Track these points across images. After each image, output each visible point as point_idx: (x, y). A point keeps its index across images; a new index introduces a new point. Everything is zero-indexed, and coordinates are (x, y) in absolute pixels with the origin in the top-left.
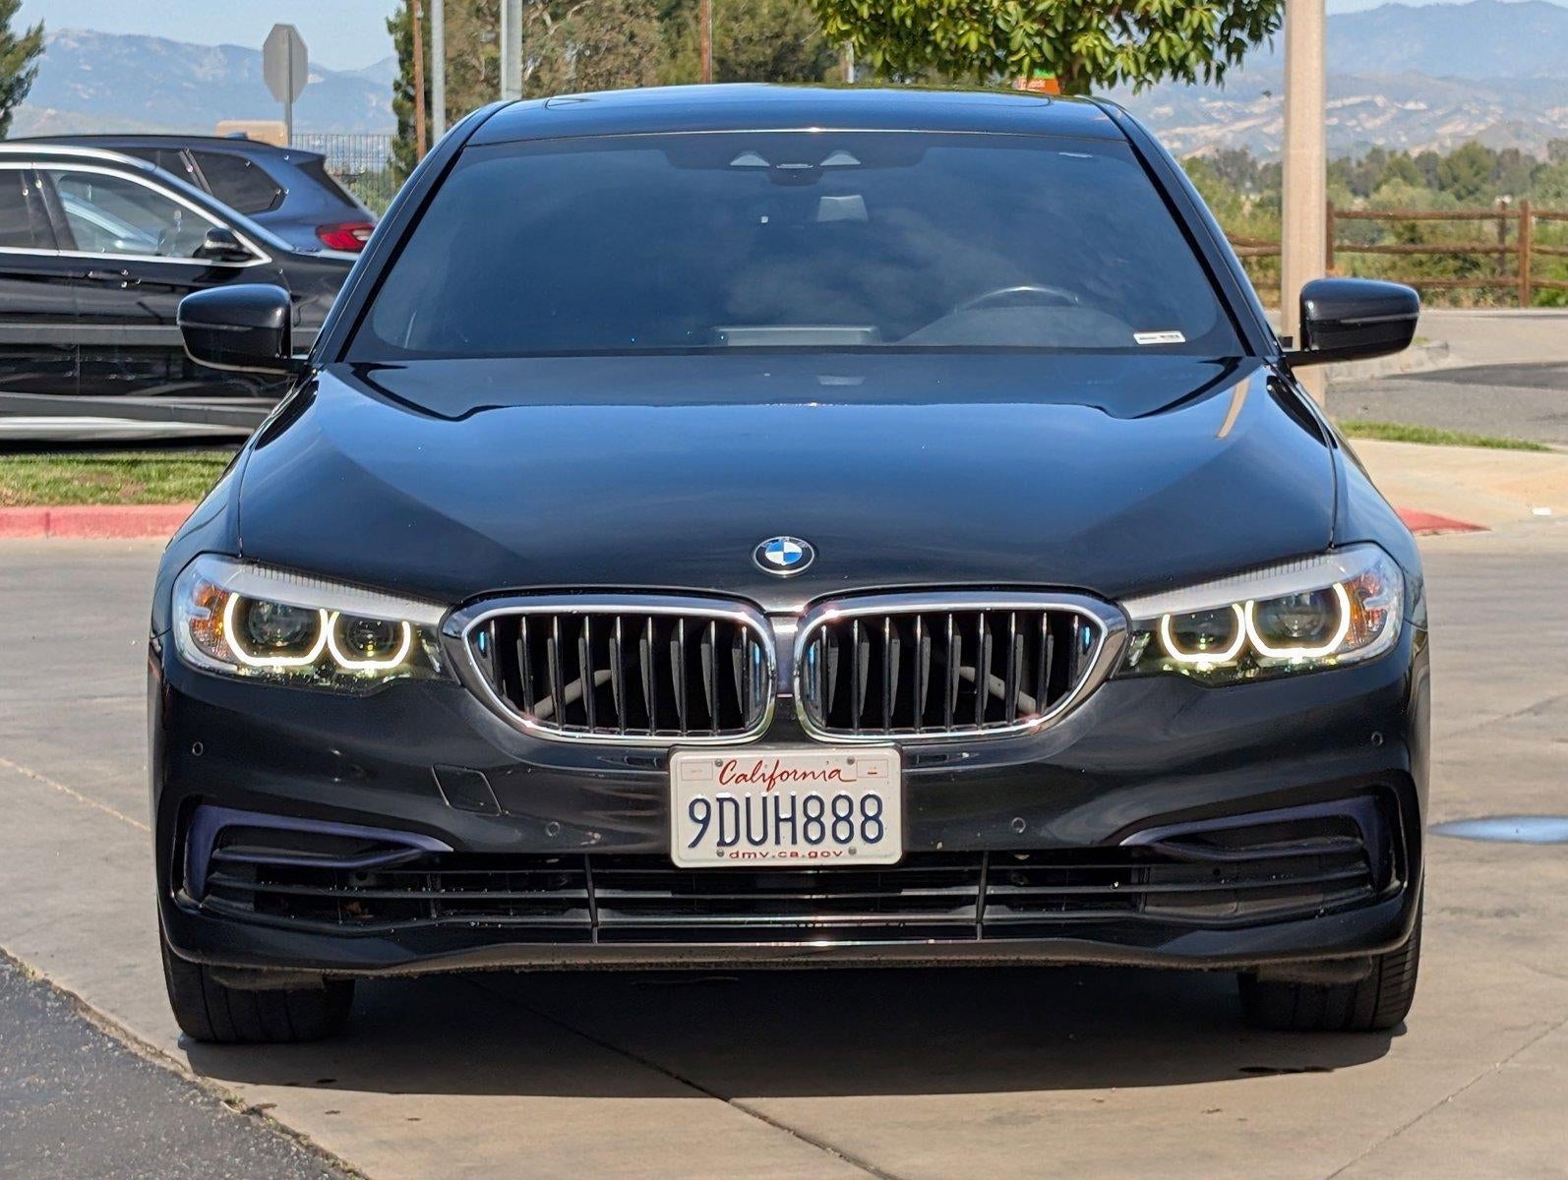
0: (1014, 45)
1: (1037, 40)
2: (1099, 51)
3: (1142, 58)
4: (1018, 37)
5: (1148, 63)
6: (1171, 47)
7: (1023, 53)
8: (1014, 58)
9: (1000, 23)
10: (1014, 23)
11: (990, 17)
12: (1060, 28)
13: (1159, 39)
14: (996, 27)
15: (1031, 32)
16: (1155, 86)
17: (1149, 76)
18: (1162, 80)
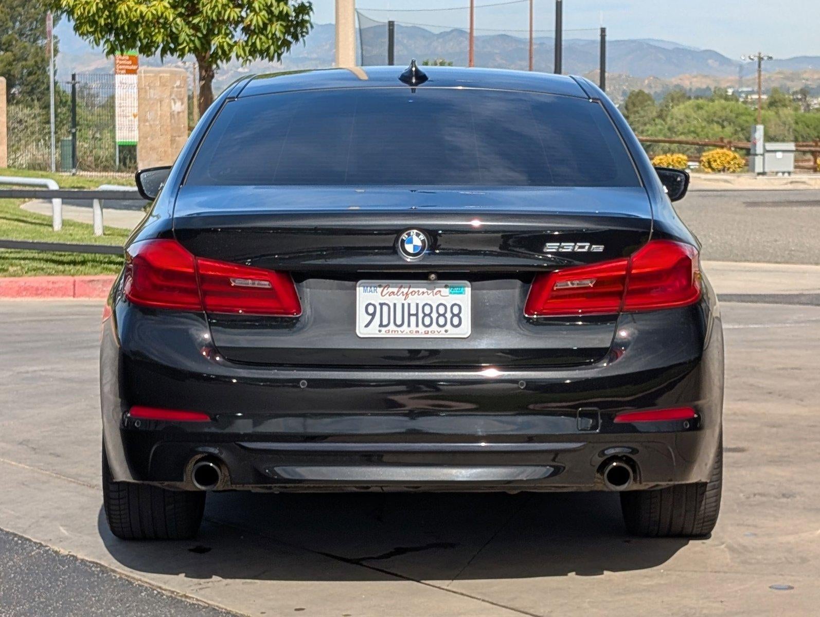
0: (181, 40)
1: (193, 38)
2: (225, 44)
3: (247, 49)
4: (183, 36)
5: (250, 52)
6: (261, 44)
7: (185, 44)
8: (181, 47)
9: (174, 30)
10: (180, 29)
11: (168, 26)
12: (205, 32)
13: (256, 39)
14: (171, 31)
15: (189, 33)
16: (253, 63)
17: (250, 58)
18: (257, 60)
